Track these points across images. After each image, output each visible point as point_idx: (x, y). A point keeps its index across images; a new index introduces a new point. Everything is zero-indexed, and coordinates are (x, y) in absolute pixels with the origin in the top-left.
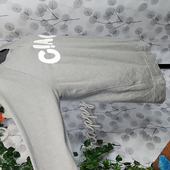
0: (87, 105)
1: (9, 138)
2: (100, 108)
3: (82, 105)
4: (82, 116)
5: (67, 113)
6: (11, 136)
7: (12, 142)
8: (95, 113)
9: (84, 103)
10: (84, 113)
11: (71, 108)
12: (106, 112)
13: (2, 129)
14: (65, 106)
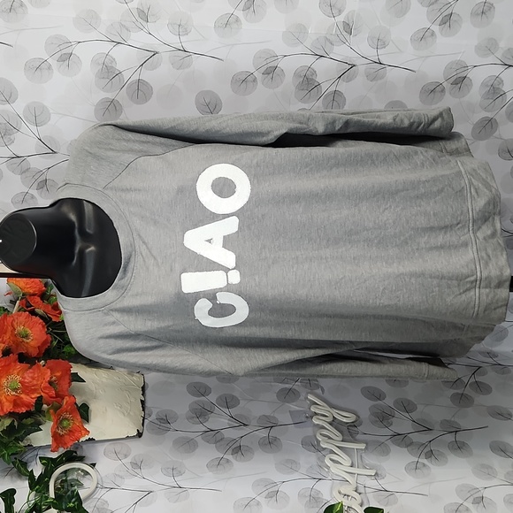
0: (335, 413)
1: (97, 496)
2: (373, 423)
3: (317, 412)
4: (318, 442)
5: (274, 432)
6: (104, 490)
7: (105, 506)
8: (359, 437)
9: (325, 405)
10: (325, 432)
11: (284, 418)
12: (391, 433)
13: (79, 469)
14: (268, 412)
